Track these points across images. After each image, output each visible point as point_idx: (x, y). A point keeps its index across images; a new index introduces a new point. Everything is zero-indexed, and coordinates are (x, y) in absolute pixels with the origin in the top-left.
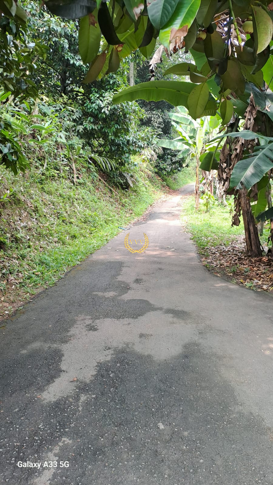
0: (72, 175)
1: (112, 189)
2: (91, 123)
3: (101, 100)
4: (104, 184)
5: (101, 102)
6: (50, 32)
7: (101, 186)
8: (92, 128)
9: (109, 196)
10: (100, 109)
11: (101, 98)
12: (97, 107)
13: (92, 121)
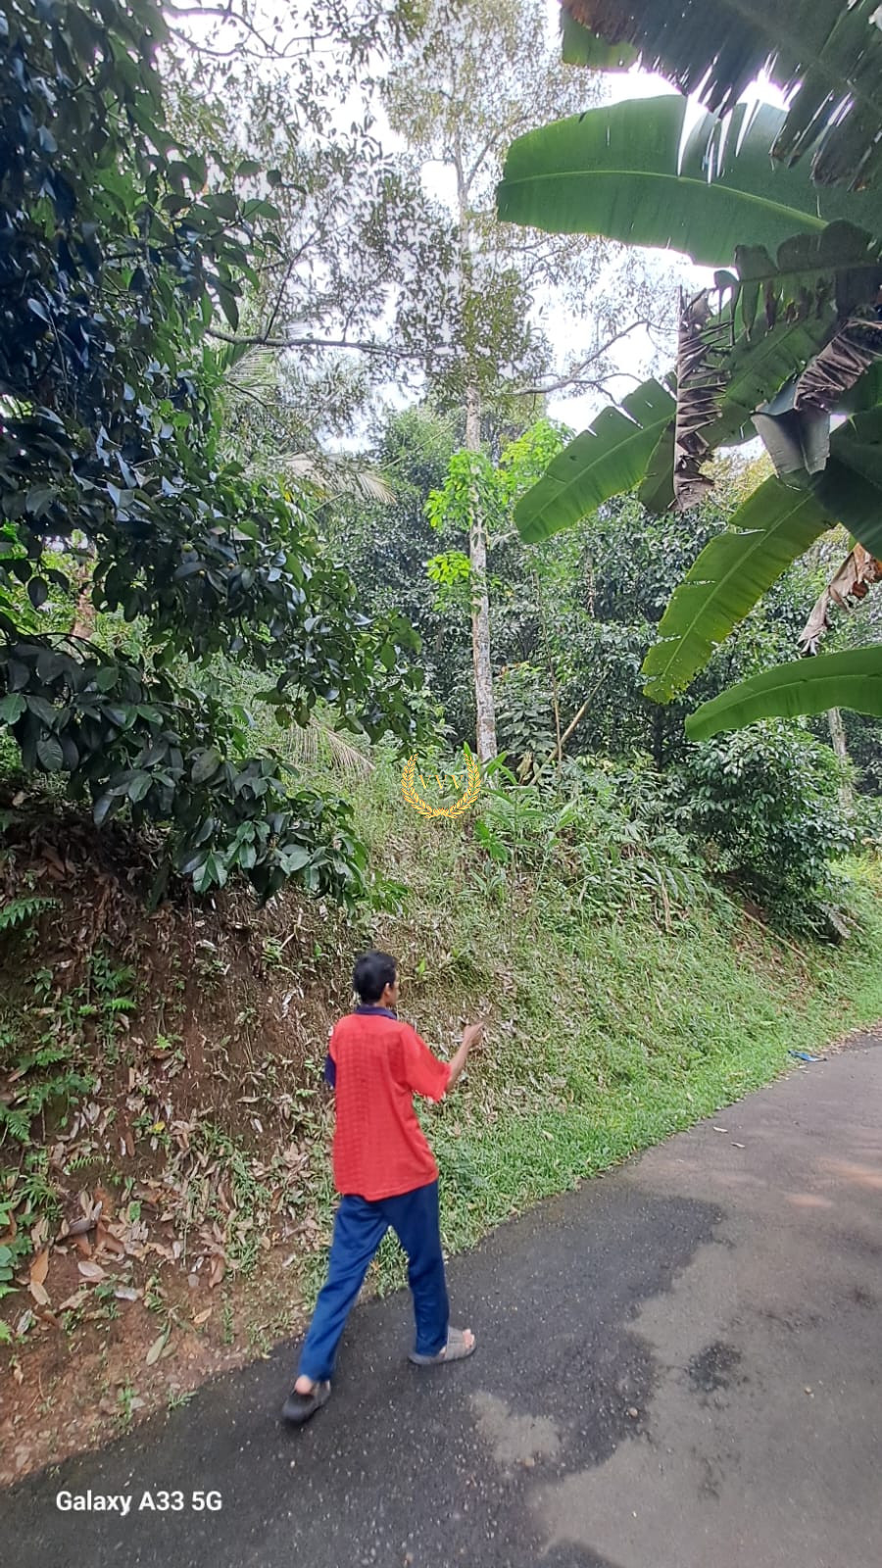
0: (661, 912)
1: (786, 943)
2: (708, 799)
3: (722, 750)
4: (761, 929)
5: (721, 753)
6: (601, 648)
7: (752, 936)
8: (710, 810)
9: (777, 961)
10: (720, 767)
11: (722, 746)
12: (713, 765)
13: (708, 794)
